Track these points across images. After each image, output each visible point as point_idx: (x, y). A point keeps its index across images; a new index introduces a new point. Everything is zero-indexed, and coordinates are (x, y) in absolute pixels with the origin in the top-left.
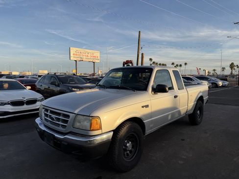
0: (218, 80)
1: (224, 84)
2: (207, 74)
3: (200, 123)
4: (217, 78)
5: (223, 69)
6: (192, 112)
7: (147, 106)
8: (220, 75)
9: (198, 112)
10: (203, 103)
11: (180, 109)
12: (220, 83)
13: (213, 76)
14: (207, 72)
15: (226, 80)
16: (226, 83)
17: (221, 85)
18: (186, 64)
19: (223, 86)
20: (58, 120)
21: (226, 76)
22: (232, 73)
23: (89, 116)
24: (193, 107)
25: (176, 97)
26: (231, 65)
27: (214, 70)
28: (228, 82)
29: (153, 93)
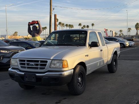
0: (125, 40)
1: (131, 44)
2: (114, 35)
3: (116, 71)
4: (124, 38)
5: (129, 29)
6: (110, 63)
7: (87, 56)
8: (126, 36)
9: (114, 63)
10: (117, 56)
11: (104, 59)
12: (127, 43)
13: (120, 37)
14: (114, 33)
15: (132, 40)
16: (133, 43)
17: (128, 45)
18: (93, 25)
19: (130, 46)
20: (37, 65)
21: (132, 37)
22: (137, 34)
23: (61, 60)
24: (111, 59)
25: (101, 50)
26: (136, 26)
27: (121, 31)
28: (134, 43)
29: (89, 47)
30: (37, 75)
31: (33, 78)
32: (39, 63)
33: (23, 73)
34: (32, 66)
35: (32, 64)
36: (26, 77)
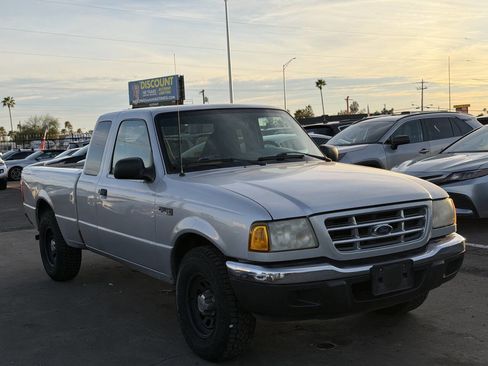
20: (397, 226)
32: (403, 218)
33: (367, 268)
35: (386, 227)
36: (380, 280)
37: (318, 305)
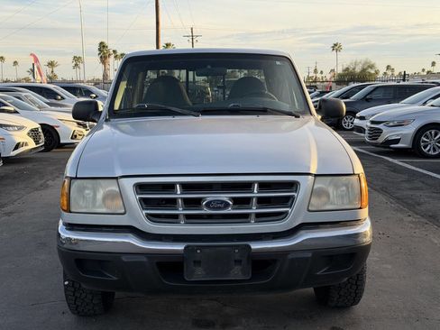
5: (77, 60)
22: (105, 75)
23: (353, 175)
27: (52, 64)
30: (255, 246)
31: (238, 262)
32: (256, 193)
33: (180, 247)
34: (219, 208)
35: (222, 202)
36: (197, 263)
37: (115, 278)
